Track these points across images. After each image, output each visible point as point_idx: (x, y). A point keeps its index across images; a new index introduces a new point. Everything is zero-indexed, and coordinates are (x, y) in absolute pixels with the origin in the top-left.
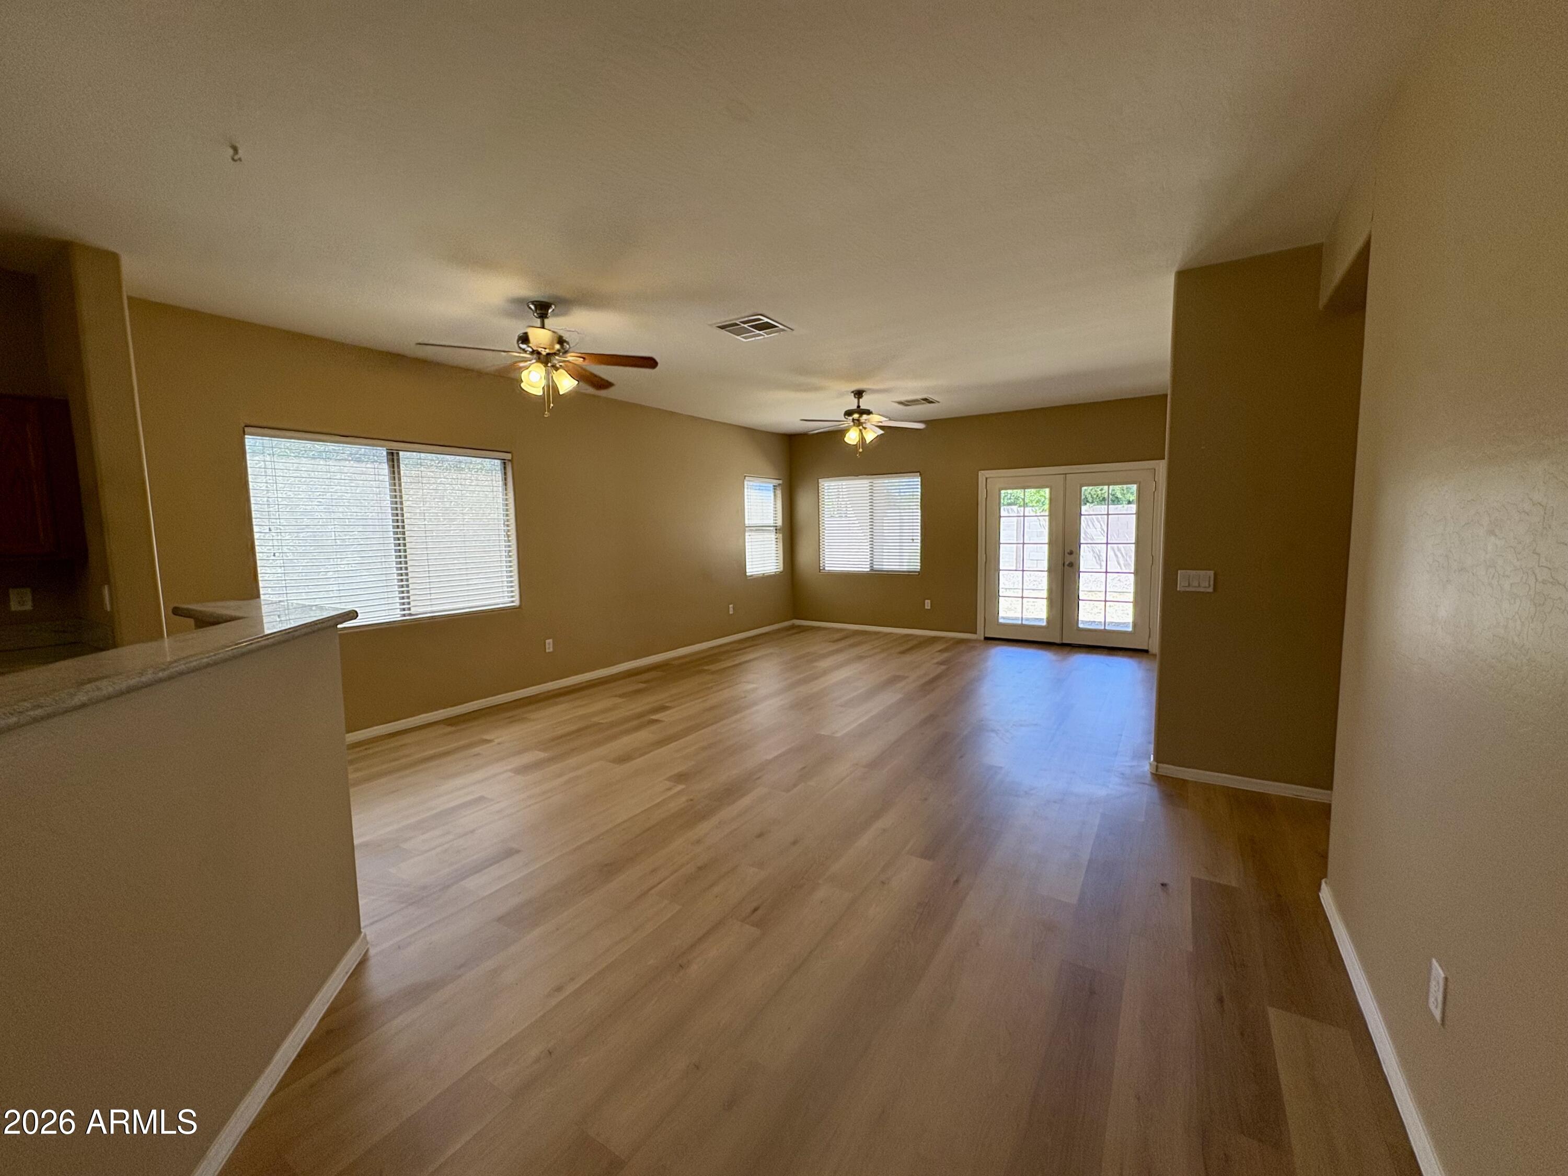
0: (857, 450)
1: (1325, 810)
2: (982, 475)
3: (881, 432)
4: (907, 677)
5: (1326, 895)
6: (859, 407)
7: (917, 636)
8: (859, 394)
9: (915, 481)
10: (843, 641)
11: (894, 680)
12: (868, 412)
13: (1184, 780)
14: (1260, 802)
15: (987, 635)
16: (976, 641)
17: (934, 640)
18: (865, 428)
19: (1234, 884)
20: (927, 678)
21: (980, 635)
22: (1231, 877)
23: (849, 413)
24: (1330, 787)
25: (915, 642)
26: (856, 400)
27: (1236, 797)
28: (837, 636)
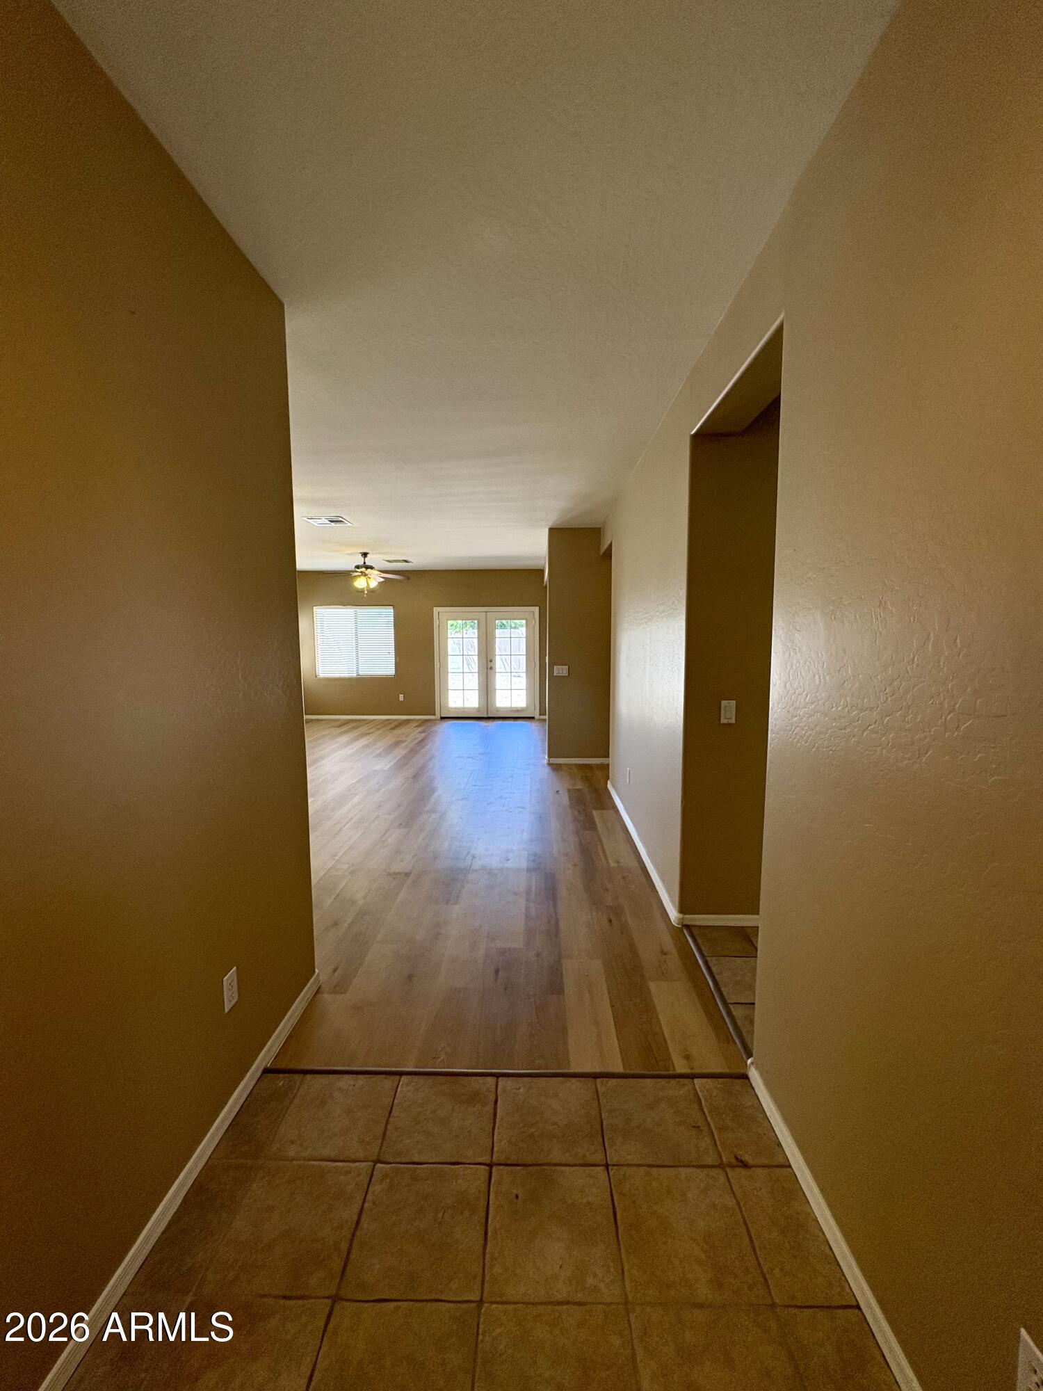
0: (364, 592)
1: (608, 765)
2: (436, 610)
3: (382, 580)
4: (405, 741)
5: (609, 786)
6: (365, 563)
7: (395, 720)
8: (365, 555)
9: (390, 611)
10: (346, 725)
11: (397, 744)
12: (372, 568)
13: (560, 764)
14: (589, 767)
15: (442, 716)
16: (436, 720)
17: (408, 721)
18: (370, 578)
19: (580, 787)
20: (416, 741)
21: (438, 716)
22: (580, 786)
23: (358, 567)
24: (608, 757)
25: (395, 723)
26: (363, 559)
27: (580, 767)
28: (337, 723)
